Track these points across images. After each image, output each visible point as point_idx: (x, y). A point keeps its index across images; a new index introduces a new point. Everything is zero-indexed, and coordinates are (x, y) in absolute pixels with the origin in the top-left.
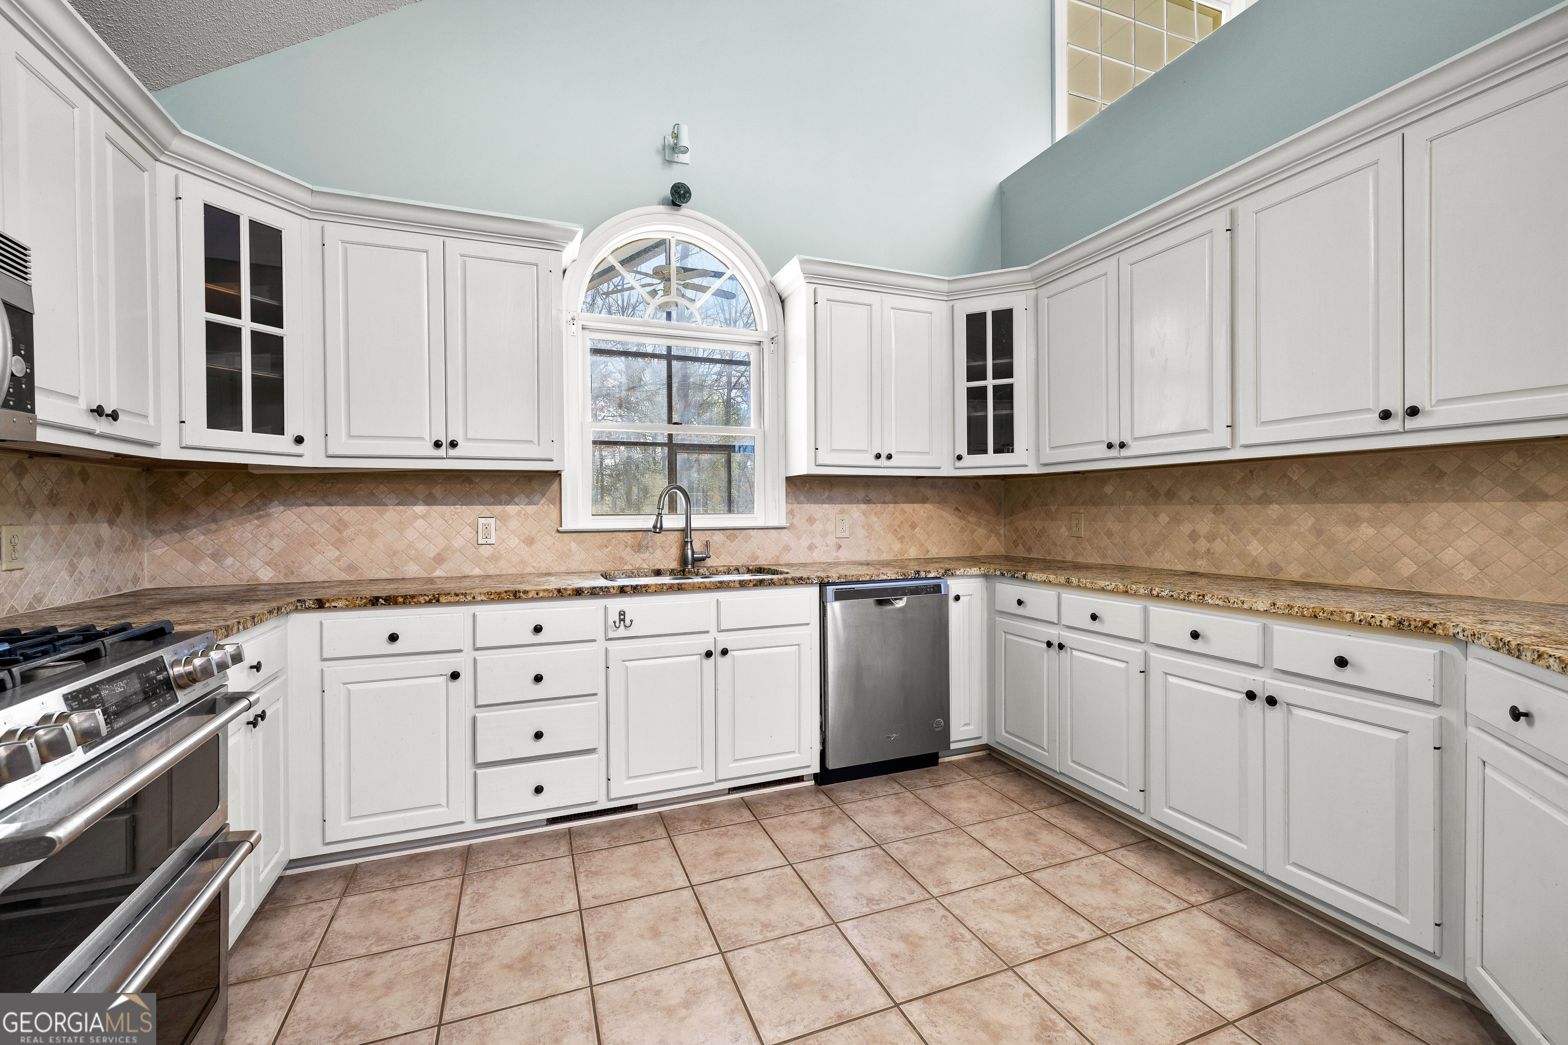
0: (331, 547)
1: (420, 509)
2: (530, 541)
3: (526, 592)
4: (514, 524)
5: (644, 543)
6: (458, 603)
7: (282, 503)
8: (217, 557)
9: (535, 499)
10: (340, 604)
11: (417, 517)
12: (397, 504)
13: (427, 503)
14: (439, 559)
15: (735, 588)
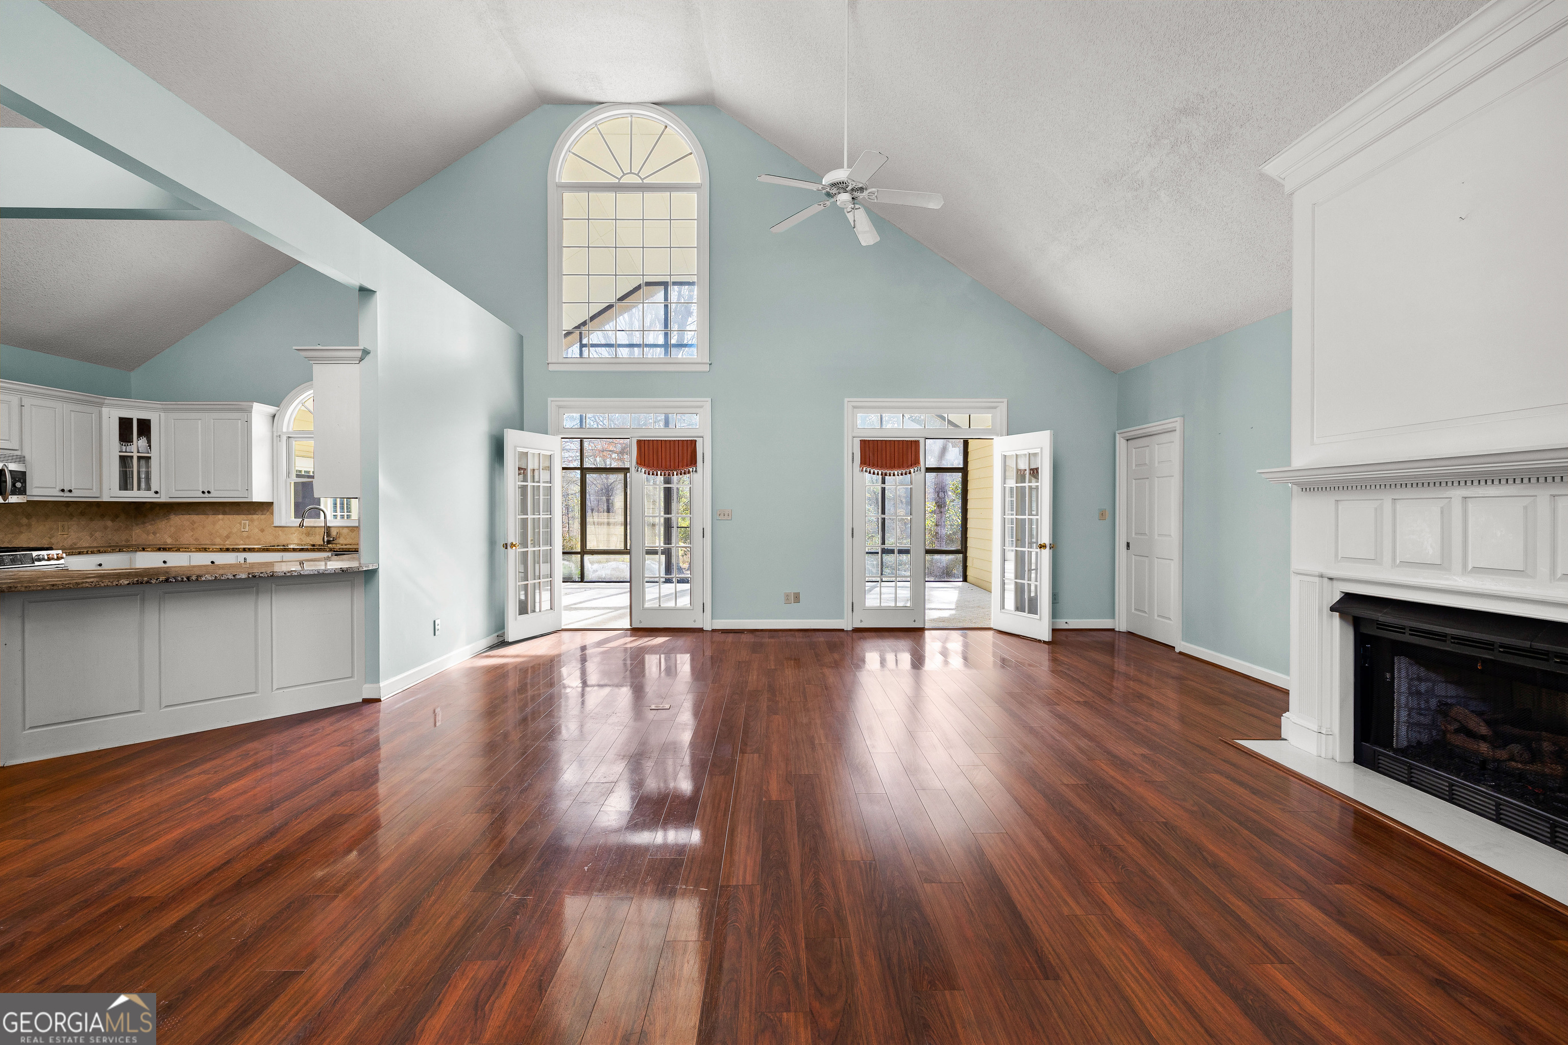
0: (190, 531)
1: (220, 517)
2: (262, 531)
3: (209, 549)
4: (256, 523)
5: (311, 532)
6: (186, 551)
7: (174, 514)
8: (154, 533)
9: (265, 512)
10: (149, 550)
11: (219, 520)
12: (213, 515)
13: (223, 514)
14: (228, 537)
15: (291, 551)
